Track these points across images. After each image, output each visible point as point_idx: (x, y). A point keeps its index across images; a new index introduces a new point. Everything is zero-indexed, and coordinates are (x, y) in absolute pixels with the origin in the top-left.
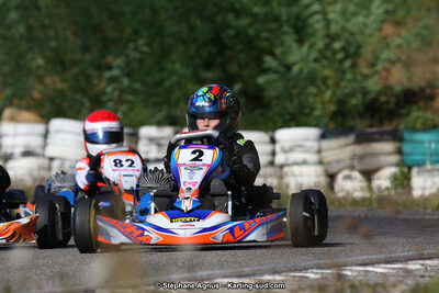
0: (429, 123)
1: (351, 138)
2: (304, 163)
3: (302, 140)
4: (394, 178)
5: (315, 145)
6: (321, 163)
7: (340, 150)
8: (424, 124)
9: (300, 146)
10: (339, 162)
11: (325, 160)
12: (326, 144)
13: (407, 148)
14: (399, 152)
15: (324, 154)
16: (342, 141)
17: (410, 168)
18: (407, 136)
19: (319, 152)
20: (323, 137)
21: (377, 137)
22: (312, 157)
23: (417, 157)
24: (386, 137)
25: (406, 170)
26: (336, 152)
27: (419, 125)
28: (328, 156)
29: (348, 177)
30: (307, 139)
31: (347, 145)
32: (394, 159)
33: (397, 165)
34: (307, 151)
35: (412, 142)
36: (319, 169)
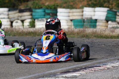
0: (40, 7)
1: (18, 11)
2: (4, 18)
3: (3, 11)
4: (30, 23)
5: (7, 13)
6: (9, 18)
7: (14, 14)
8: (38, 7)
9: (3, 13)
10: (14, 18)
11: (10, 17)
12: (10, 13)
13: (34, 14)
14: (31, 15)
15: (9, 16)
16: (15, 12)
17: (35, 20)
18: (34, 10)
19: (8, 15)
20: (9, 11)
21: (25, 11)
22: (6, 17)
23: (37, 16)
24: (27, 11)
25: (33, 20)
26: (13, 15)
27: (37, 7)
28: (11, 16)
29: (17, 22)
30: (4, 11)
31: (16, 13)
32: (30, 17)
33: (31, 19)
34: (5, 15)
35: (35, 12)
36: (8, 20)
